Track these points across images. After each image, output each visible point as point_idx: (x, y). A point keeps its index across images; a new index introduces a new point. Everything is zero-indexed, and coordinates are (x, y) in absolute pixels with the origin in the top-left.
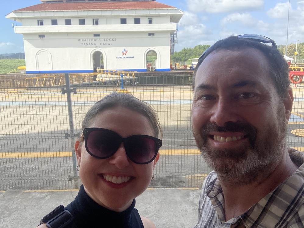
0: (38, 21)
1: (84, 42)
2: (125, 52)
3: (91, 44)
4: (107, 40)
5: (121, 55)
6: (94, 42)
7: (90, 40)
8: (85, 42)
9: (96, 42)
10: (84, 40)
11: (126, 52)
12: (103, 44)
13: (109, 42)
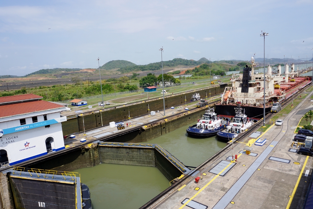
2: (27, 145)
4: (10, 138)
5: (24, 147)
11: (28, 144)
12: (5, 143)
13: (11, 140)
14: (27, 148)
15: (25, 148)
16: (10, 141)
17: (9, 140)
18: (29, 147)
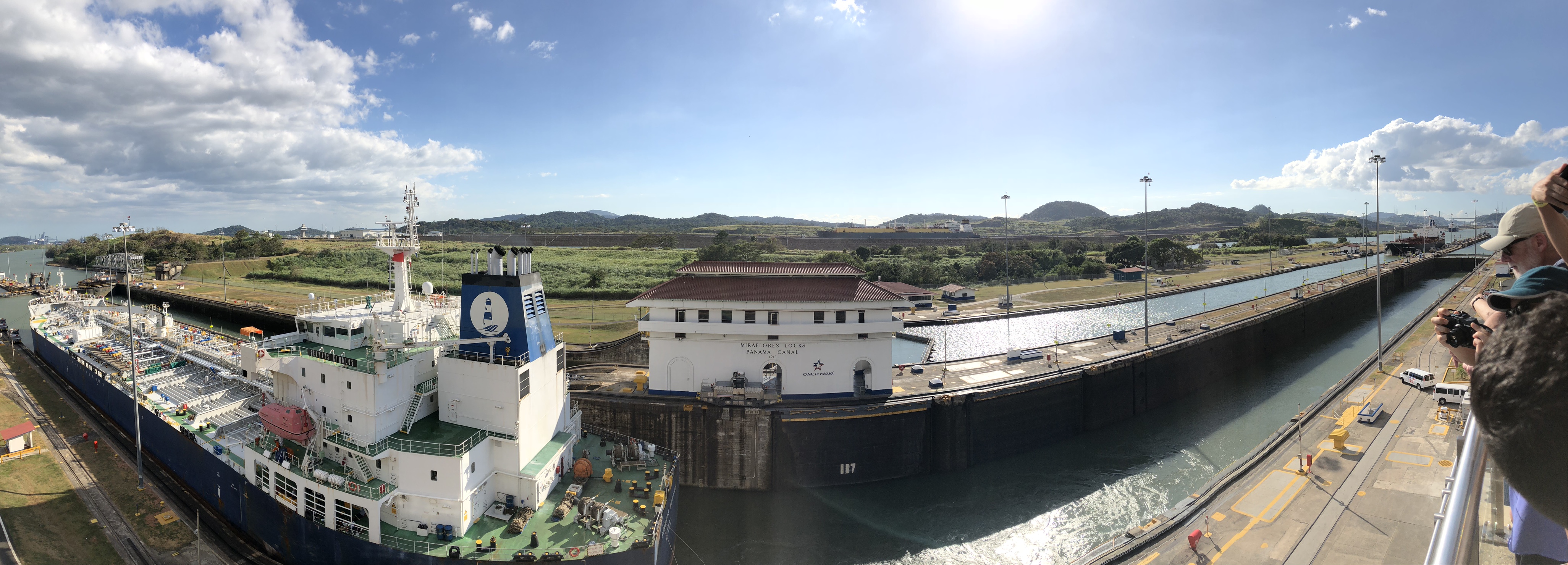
0: (677, 311)
1: (750, 349)
2: (818, 366)
3: (761, 352)
4: (791, 345)
5: (812, 370)
6: (767, 349)
7: (762, 345)
8: (753, 349)
9: (770, 349)
10: (751, 345)
11: (822, 365)
12: (782, 352)
13: (793, 349)
14: (818, 374)
15: (814, 372)
16: (791, 350)
17: (788, 349)
18: (822, 371)
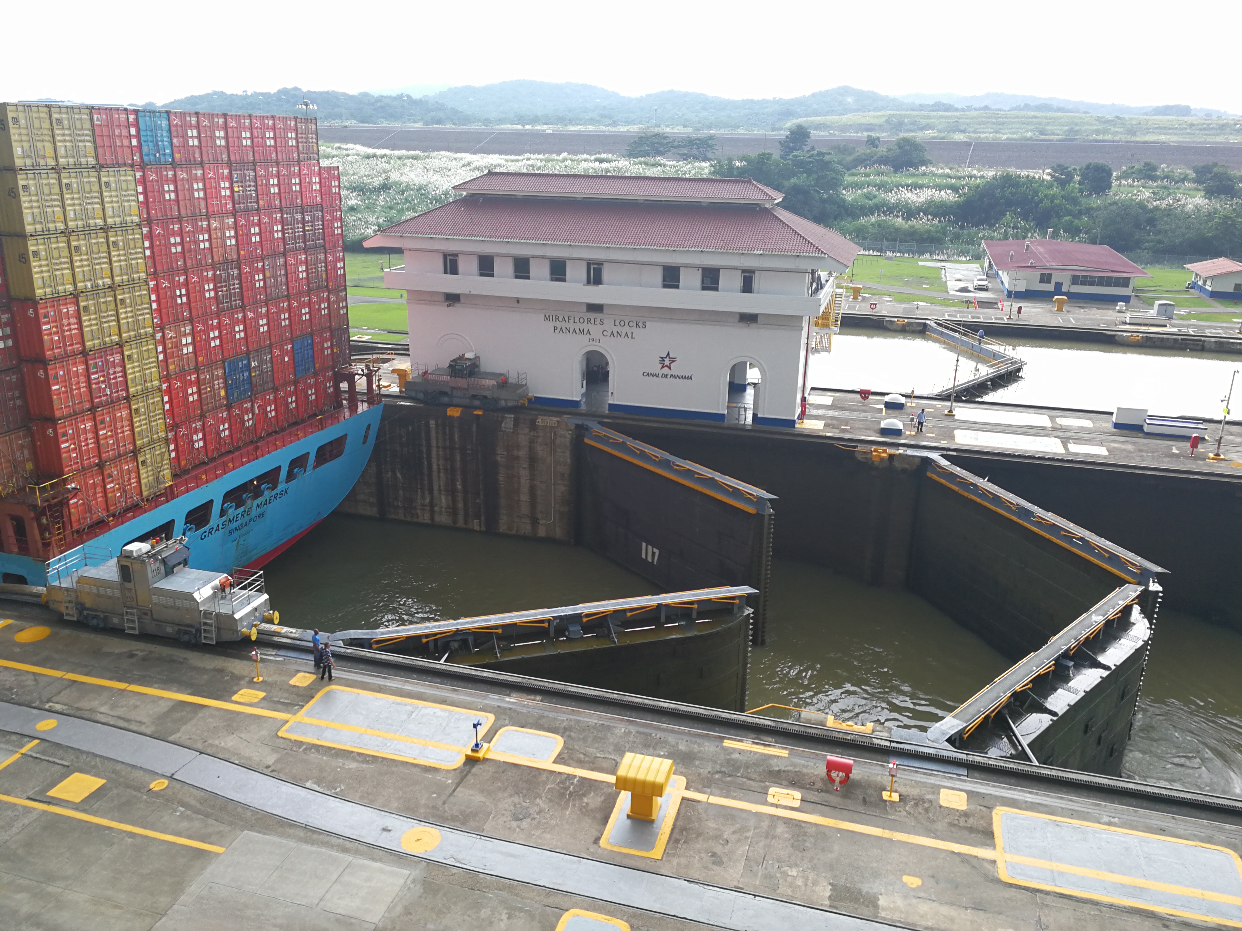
0: (445, 256)
1: (558, 324)
2: (667, 362)
3: (577, 331)
4: (622, 323)
5: (656, 368)
6: (585, 326)
7: (577, 320)
8: (564, 325)
9: (591, 327)
10: (560, 319)
11: (673, 361)
12: (609, 333)
13: (626, 329)
14: (666, 376)
15: (660, 373)
16: (623, 331)
17: (619, 329)
18: (674, 372)
